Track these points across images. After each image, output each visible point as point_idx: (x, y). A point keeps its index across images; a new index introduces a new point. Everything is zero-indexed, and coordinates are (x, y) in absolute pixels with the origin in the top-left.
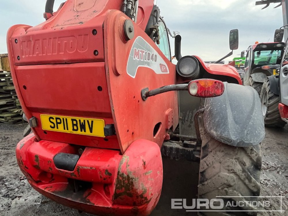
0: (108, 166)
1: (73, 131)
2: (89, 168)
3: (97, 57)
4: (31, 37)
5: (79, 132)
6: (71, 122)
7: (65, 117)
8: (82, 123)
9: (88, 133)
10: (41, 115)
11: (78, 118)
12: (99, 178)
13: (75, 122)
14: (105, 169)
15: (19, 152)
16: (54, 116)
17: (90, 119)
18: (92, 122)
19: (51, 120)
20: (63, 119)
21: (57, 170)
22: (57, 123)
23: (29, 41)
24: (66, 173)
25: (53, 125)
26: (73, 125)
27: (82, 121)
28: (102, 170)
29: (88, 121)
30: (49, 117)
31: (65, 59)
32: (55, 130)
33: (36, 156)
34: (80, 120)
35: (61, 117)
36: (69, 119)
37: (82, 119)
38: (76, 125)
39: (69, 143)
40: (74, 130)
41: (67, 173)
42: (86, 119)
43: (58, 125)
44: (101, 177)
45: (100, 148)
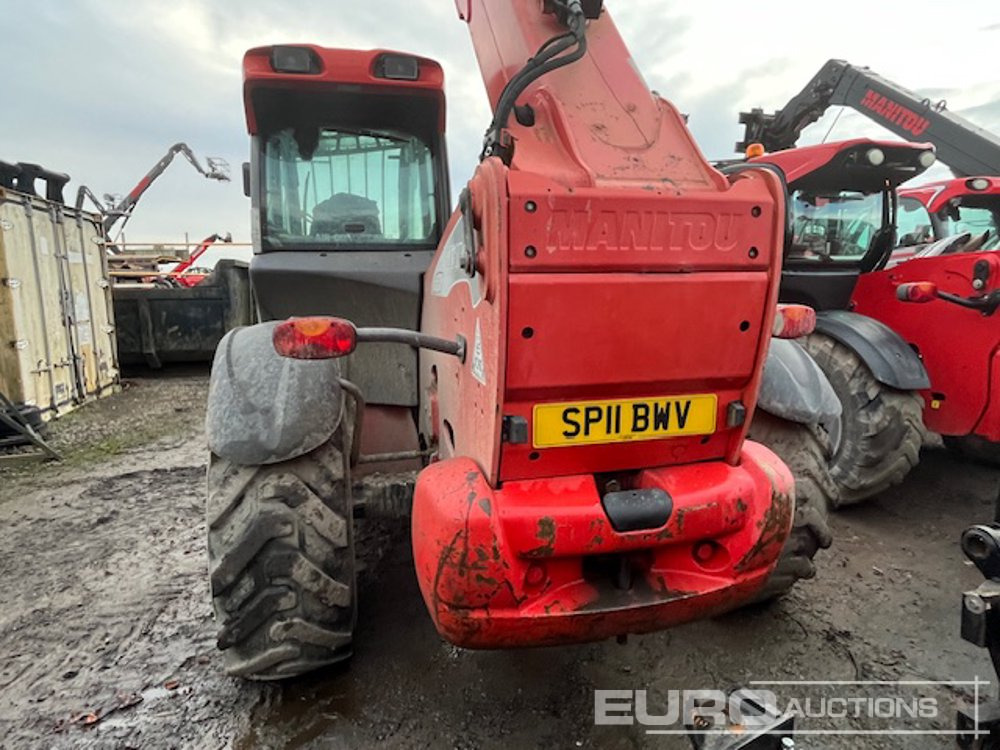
0: (740, 490)
1: (634, 433)
2: (705, 506)
3: (756, 261)
4: (589, 202)
5: (650, 434)
6: (632, 411)
7: (614, 403)
8: (662, 409)
9: (673, 429)
10: (536, 407)
11: (650, 401)
12: (723, 521)
13: (641, 412)
14: (737, 498)
15: (489, 524)
16: (581, 405)
17: (683, 400)
18: (688, 404)
19: (571, 416)
20: (609, 409)
21: (617, 537)
22: (588, 421)
23: (580, 211)
24: (645, 536)
25: (571, 429)
26: (636, 418)
27: (662, 405)
28: (730, 502)
29: (678, 404)
30: (563, 410)
31: (683, 262)
32: (580, 440)
33: (541, 521)
34: (656, 405)
35: (603, 404)
36: (627, 405)
37: (662, 401)
38: (645, 418)
39: (596, 471)
40: (635, 429)
41: (649, 535)
42: (672, 399)
43: (591, 425)
44: (727, 519)
45: (682, 464)
